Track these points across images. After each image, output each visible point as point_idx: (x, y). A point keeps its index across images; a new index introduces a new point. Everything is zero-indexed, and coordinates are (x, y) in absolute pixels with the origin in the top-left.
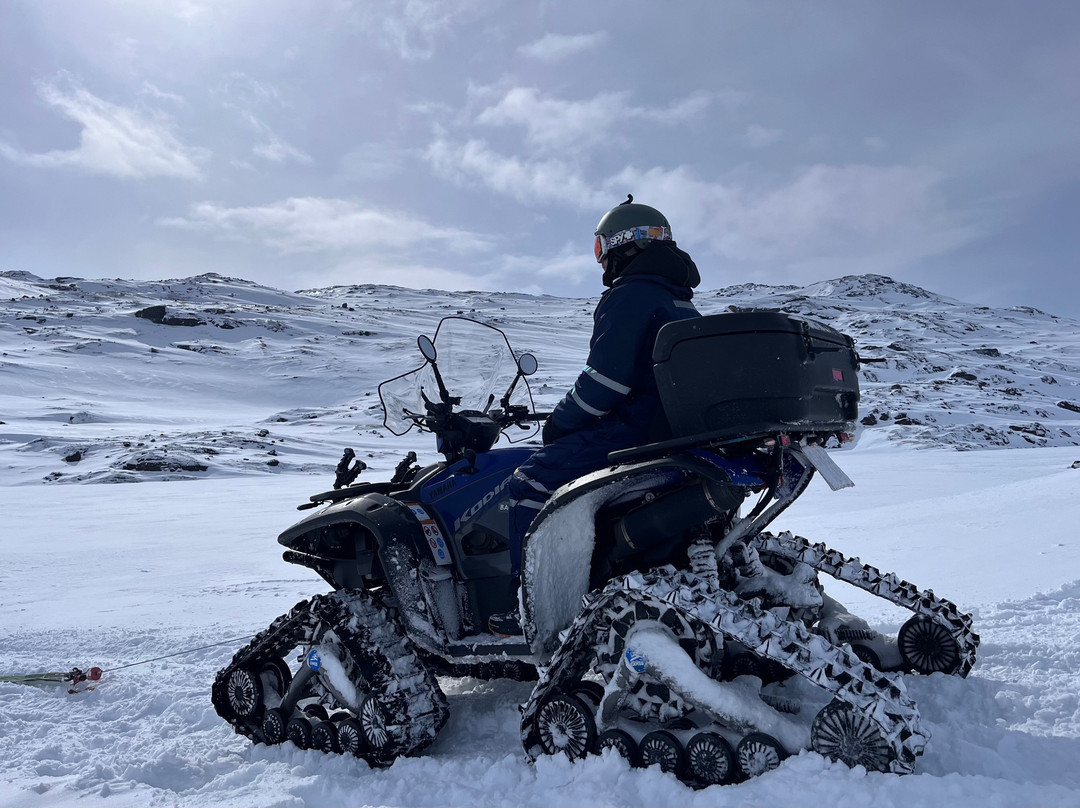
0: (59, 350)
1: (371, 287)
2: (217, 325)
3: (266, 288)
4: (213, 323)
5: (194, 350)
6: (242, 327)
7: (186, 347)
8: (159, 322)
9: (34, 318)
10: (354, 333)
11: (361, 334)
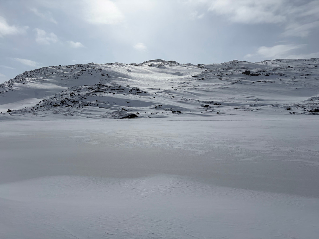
0: (231, 83)
1: (279, 60)
2: (264, 75)
3: (252, 63)
4: (263, 74)
5: (263, 82)
6: (271, 75)
7: (260, 81)
8: (249, 75)
9: (219, 76)
10: (304, 75)
11: (306, 75)
